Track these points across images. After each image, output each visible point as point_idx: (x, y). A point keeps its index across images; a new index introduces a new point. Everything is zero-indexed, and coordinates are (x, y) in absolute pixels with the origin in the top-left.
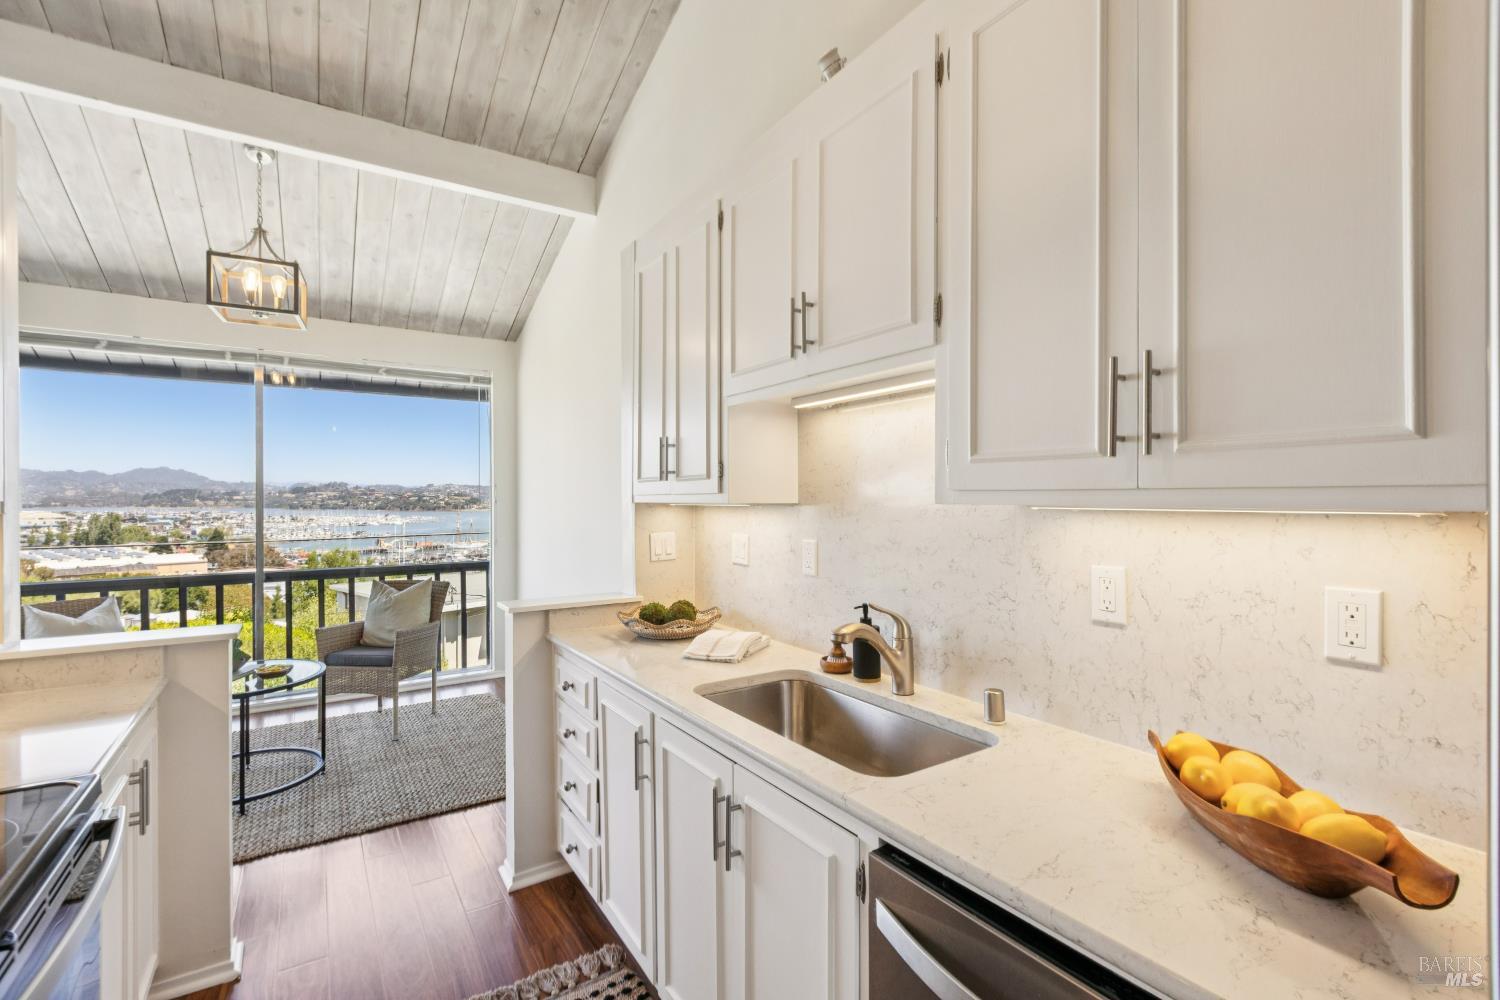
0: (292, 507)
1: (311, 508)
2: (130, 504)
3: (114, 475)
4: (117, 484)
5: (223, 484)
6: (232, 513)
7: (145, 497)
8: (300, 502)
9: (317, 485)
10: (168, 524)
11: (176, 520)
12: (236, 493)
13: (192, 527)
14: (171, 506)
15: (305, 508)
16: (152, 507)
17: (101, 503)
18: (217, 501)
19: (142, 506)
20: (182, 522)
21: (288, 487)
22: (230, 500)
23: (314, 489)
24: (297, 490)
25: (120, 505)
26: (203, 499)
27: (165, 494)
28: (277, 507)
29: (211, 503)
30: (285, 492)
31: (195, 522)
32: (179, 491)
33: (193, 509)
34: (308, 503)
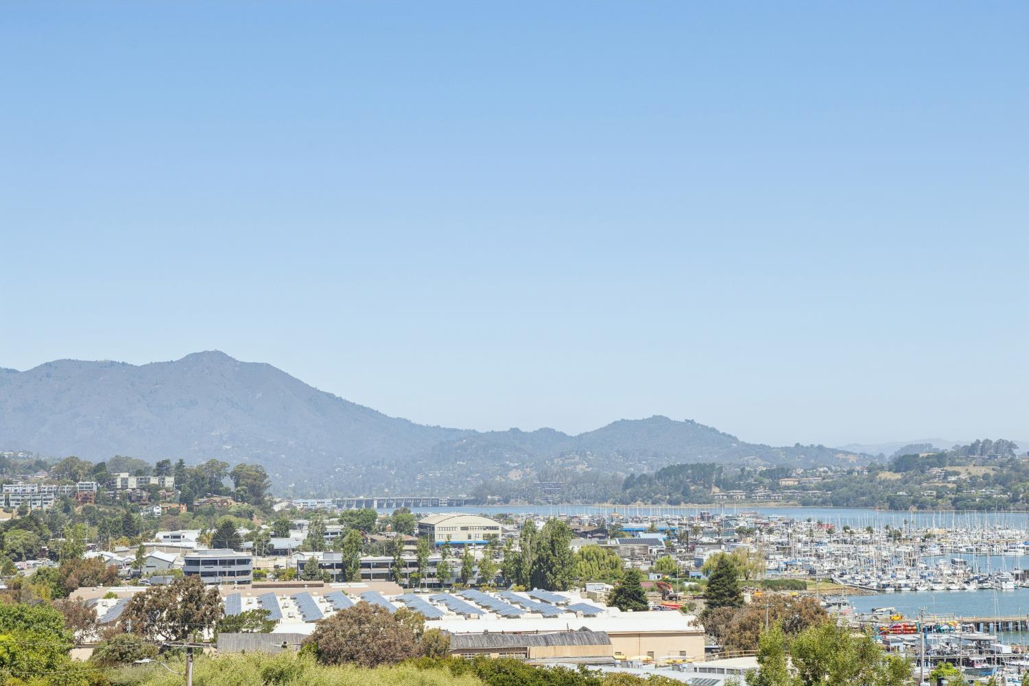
0: (895, 505)
1: (934, 506)
2: (603, 500)
3: (581, 437)
4: (583, 455)
5: (762, 451)
6: (775, 518)
7: (628, 484)
8: (911, 493)
9: (948, 448)
10: (655, 542)
11: (670, 533)
12: (785, 472)
13: (699, 550)
14: (670, 502)
15: (922, 506)
16: (638, 505)
17: (557, 497)
18: (750, 489)
19: (622, 502)
20: (683, 538)
21: (889, 454)
22: (774, 488)
23: (940, 459)
24: (906, 462)
25: (588, 500)
26: (725, 485)
27: (659, 475)
28: (866, 505)
29: (739, 494)
30: (882, 469)
31: (705, 539)
32: (682, 468)
33: (706, 508)
34: (928, 495)
